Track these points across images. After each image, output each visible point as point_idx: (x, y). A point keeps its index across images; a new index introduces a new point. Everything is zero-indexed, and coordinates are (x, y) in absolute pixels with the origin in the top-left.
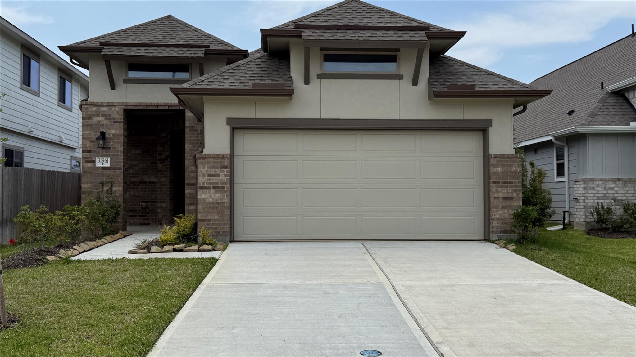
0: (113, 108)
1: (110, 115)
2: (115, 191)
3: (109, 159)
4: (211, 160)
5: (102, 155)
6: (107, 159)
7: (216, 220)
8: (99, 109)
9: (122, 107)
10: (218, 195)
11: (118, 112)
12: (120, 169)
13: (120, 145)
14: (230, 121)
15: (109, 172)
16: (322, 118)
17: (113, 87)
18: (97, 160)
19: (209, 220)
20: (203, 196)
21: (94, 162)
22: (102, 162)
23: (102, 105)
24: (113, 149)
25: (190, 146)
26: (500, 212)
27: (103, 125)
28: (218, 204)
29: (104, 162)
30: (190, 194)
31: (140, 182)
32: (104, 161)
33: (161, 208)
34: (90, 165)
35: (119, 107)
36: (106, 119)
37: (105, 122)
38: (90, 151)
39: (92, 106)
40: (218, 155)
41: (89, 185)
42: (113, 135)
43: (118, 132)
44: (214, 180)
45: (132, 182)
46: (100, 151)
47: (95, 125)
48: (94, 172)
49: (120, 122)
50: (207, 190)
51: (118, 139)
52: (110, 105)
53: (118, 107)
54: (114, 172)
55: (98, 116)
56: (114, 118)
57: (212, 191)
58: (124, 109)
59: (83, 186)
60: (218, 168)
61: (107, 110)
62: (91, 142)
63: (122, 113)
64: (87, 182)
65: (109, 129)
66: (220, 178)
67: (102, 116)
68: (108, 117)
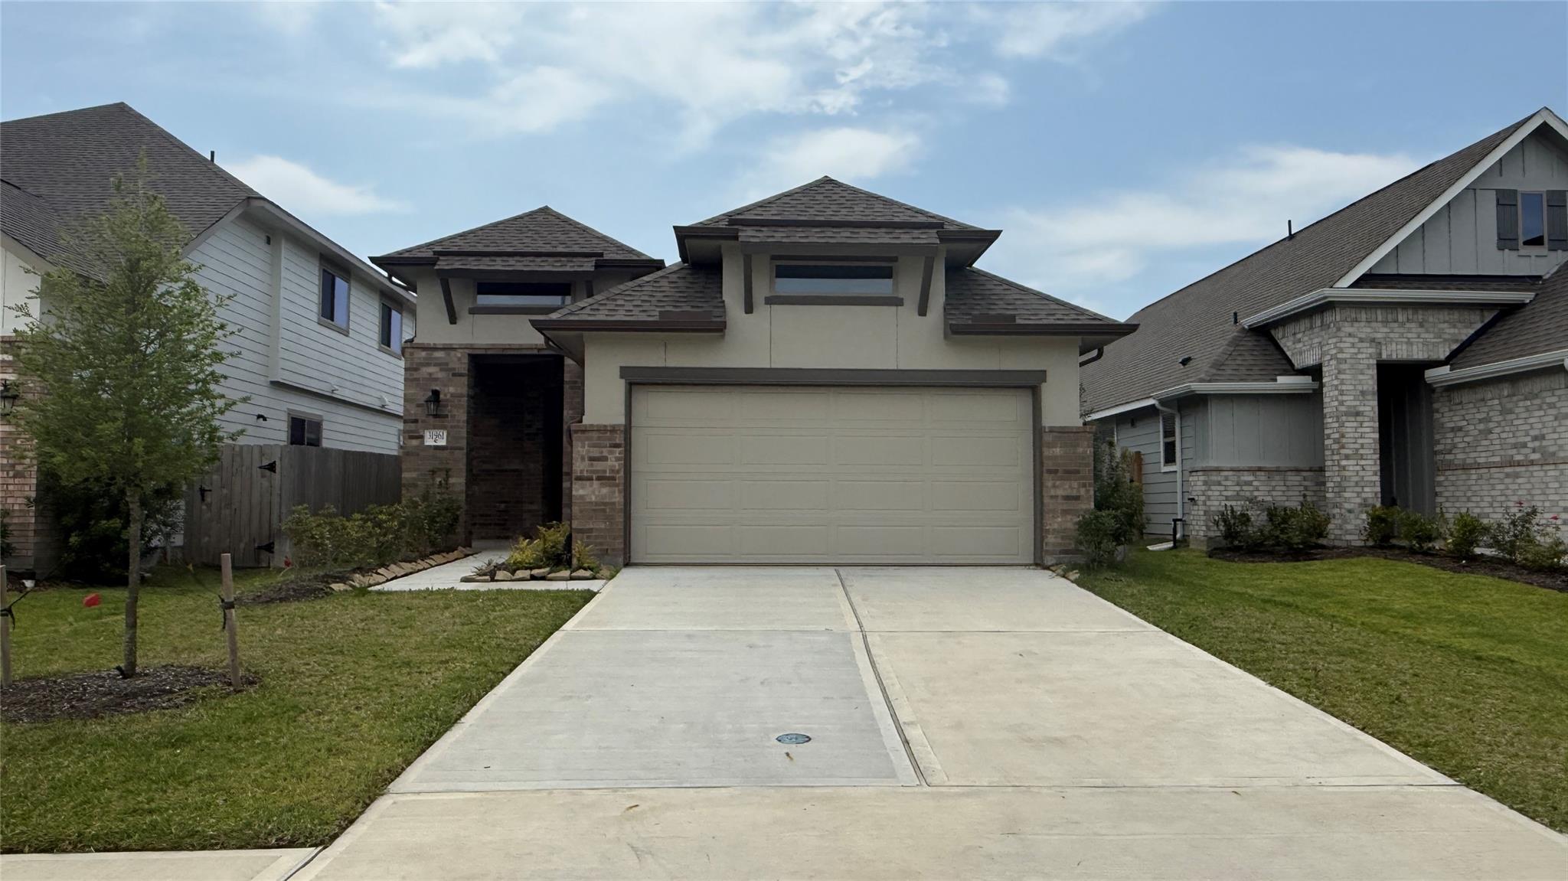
0: (452, 353)
1: (447, 364)
2: (453, 484)
3: (445, 434)
4: (595, 435)
5: (435, 427)
6: (441, 434)
7: (600, 530)
8: (431, 355)
9: (466, 351)
10: (605, 490)
11: (459, 359)
12: (461, 449)
13: (461, 412)
14: (624, 372)
15: (445, 454)
16: (773, 366)
17: (453, 320)
18: (427, 434)
19: (591, 530)
20: (581, 492)
21: (422, 437)
22: (434, 438)
23: (435, 349)
24: (451, 417)
25: (571, 412)
26: (1060, 520)
27: (436, 379)
28: (605, 504)
29: (437, 439)
31: (497, 471)
32: (438, 436)
33: (530, 511)
34: (415, 442)
35: (462, 351)
36: (441, 370)
37: (439, 376)
38: (416, 421)
39: (420, 350)
40: (605, 426)
41: (414, 475)
42: (452, 395)
43: (459, 391)
44: (599, 466)
45: (483, 471)
46: (431, 420)
47: (424, 379)
48: (421, 454)
49: (461, 375)
50: (588, 483)
51: (459, 401)
52: (448, 348)
53: (459, 351)
54: (453, 454)
55: (428, 365)
56: (454, 369)
57: (596, 483)
58: (469, 355)
59: (405, 475)
60: (606, 447)
61: (443, 356)
62: (418, 406)
63: (466, 360)
64: (410, 471)
65: (445, 386)
66: (609, 463)
67: (435, 365)
68: (443, 366)
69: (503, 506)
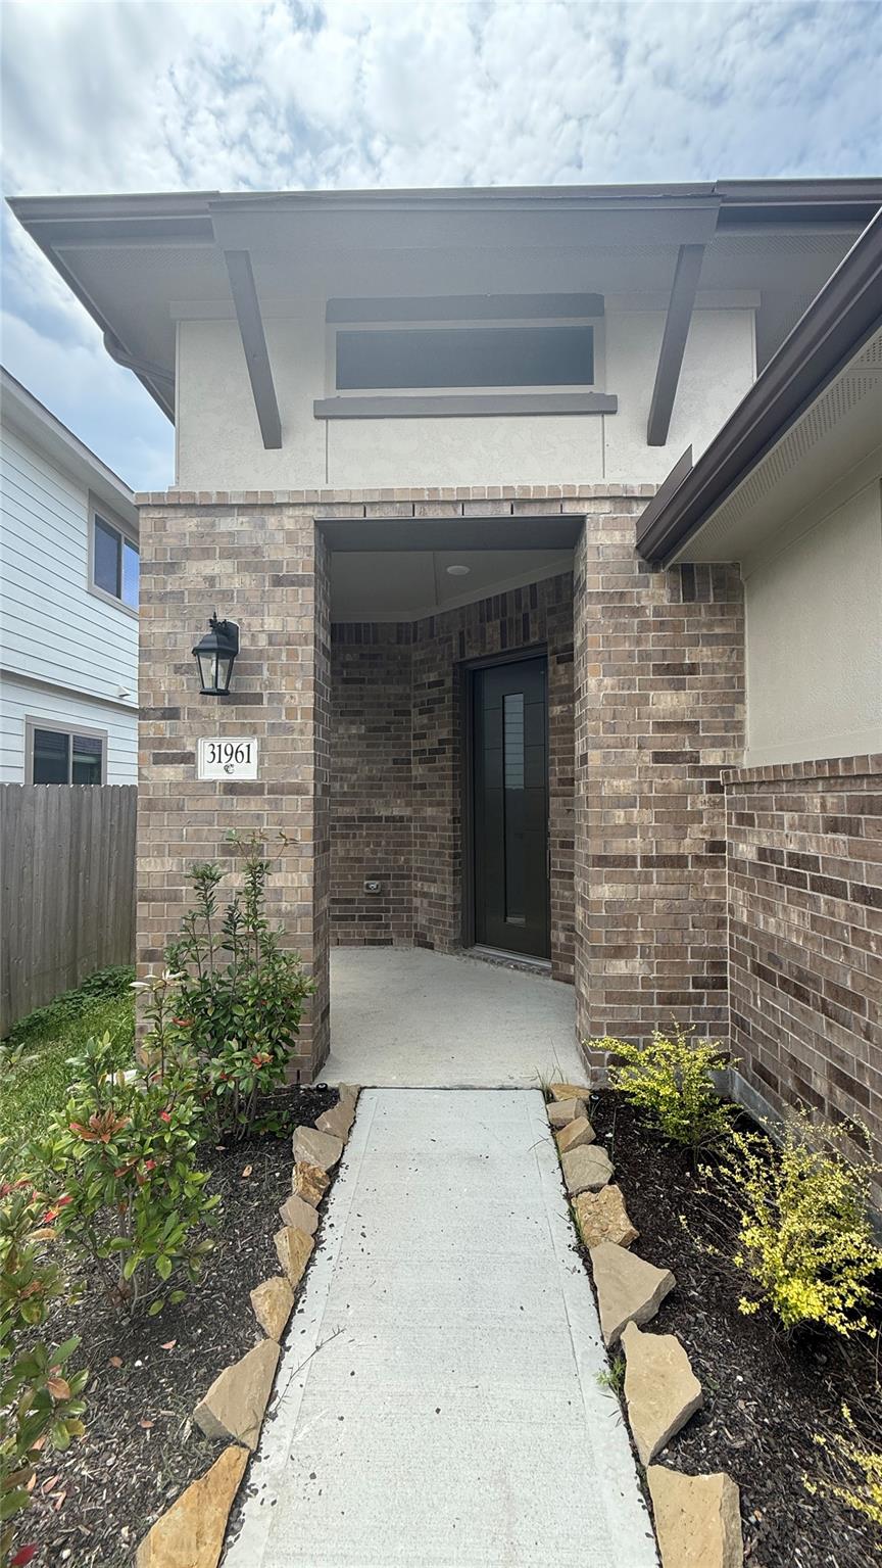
0: (272, 521)
1: (257, 551)
2: (278, 893)
3: (254, 745)
5: (224, 731)
6: (244, 748)
8: (213, 525)
9: (309, 512)
11: (291, 537)
12: (298, 790)
13: (299, 685)
15: (254, 804)
17: (272, 437)
18: (204, 751)
21: (189, 758)
22: (224, 758)
23: (223, 506)
24: (270, 701)
27: (226, 595)
29: (233, 760)
30: (610, 905)
31: (361, 819)
32: (235, 753)
33: (425, 895)
34: (171, 773)
35: (298, 512)
36: (244, 567)
37: (236, 584)
38: (171, 714)
39: (180, 513)
41: (170, 864)
42: (272, 639)
43: (292, 626)
45: (339, 819)
46: (215, 708)
47: (194, 593)
48: (189, 805)
49: (296, 582)
51: (292, 655)
52: (258, 506)
53: (290, 512)
54: (276, 805)
55: (206, 554)
56: (277, 564)
58: (320, 525)
59: (144, 865)
61: (245, 527)
62: (178, 669)
63: (308, 539)
64: (160, 851)
65: (253, 614)
67: (227, 554)
68: (248, 558)
69: (374, 884)
